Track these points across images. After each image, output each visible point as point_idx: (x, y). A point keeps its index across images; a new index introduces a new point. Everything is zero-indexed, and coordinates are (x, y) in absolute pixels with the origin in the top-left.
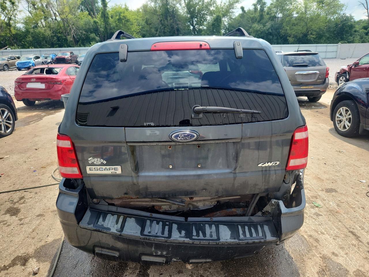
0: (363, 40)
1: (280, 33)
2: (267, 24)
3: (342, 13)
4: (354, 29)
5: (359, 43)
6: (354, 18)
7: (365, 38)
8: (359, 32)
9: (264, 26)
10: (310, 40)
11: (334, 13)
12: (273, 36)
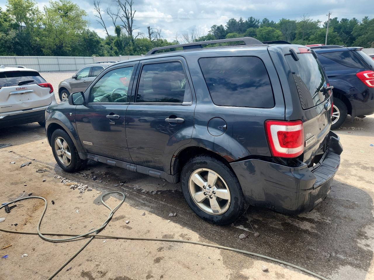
0: (111, 54)
1: (30, 44)
2: (10, 32)
3: (86, 28)
4: (100, 44)
5: (108, 56)
6: (97, 34)
7: (111, 52)
8: (105, 47)
9: (7, 35)
10: (66, 52)
11: (79, 28)
12: (23, 47)
